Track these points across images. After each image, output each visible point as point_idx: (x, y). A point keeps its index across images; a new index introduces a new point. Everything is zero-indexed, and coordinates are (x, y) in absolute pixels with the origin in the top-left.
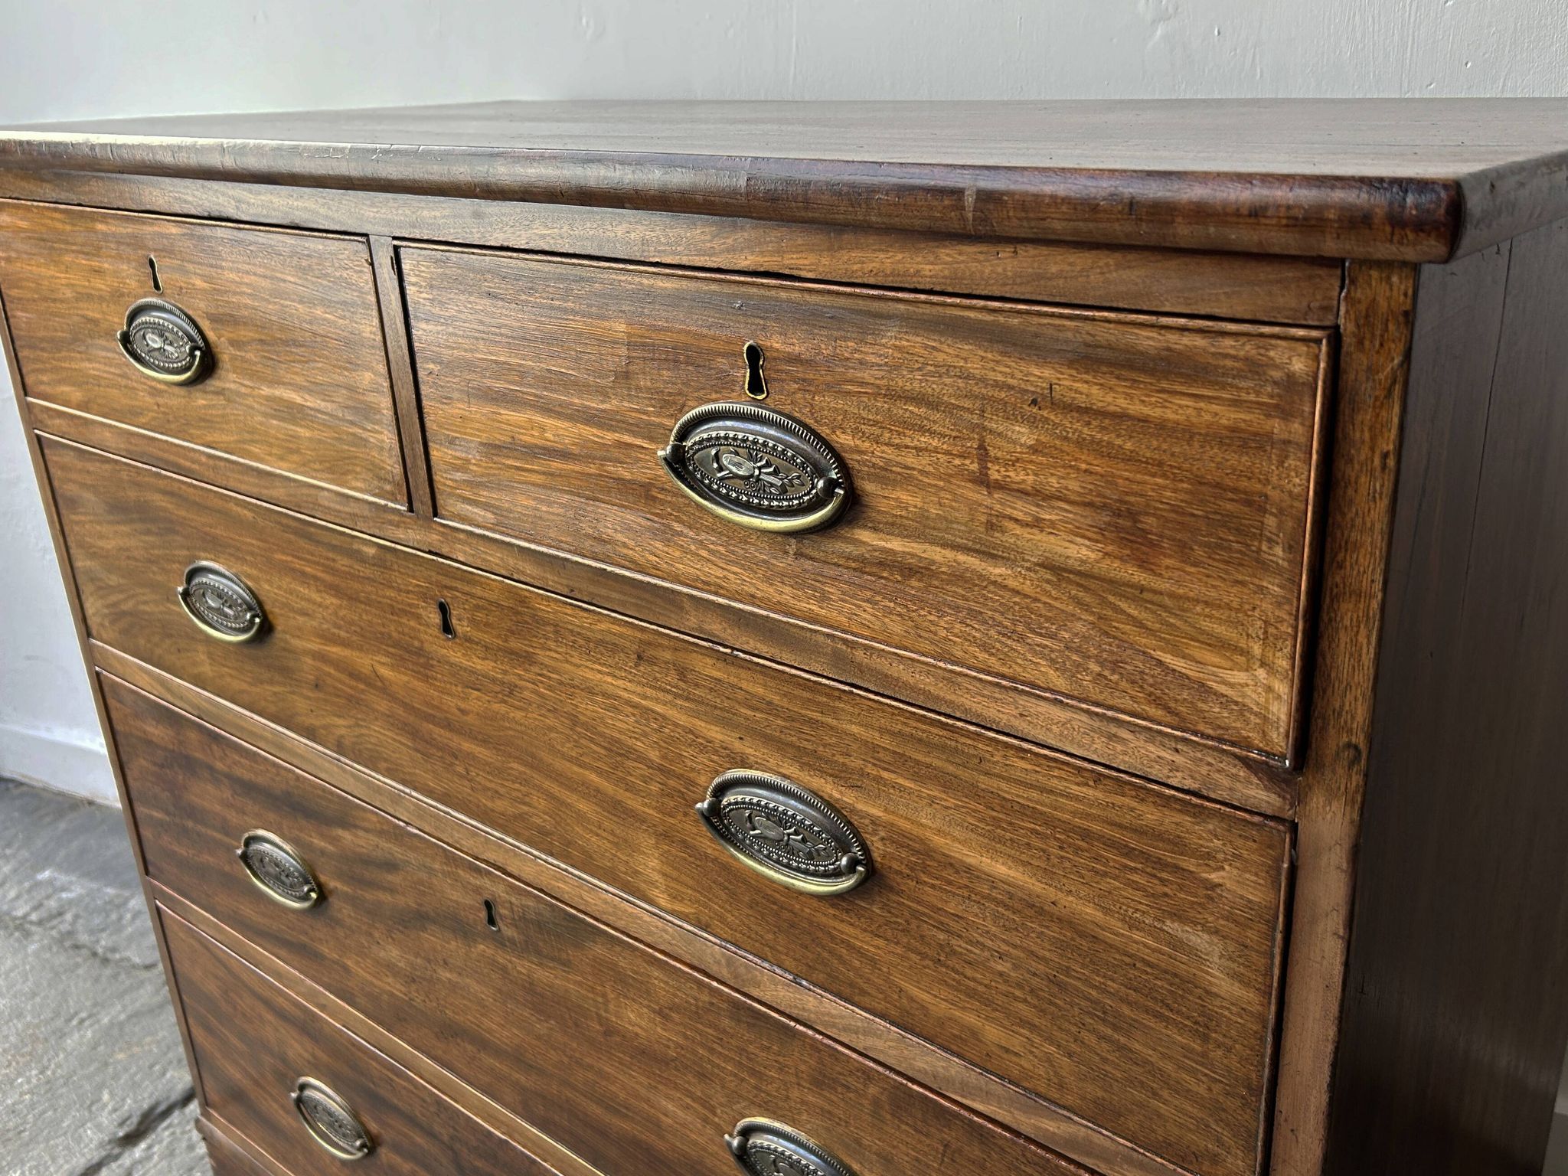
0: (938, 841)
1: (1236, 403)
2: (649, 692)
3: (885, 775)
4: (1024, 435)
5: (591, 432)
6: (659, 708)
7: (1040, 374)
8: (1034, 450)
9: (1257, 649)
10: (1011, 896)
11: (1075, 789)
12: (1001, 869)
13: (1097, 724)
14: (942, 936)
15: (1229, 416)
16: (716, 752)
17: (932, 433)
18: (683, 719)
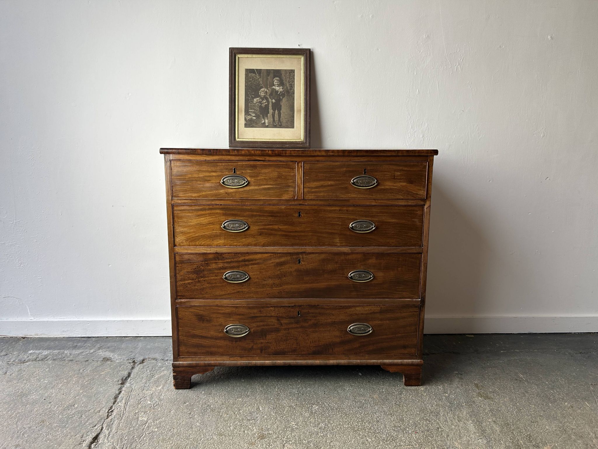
0: (385, 220)
1: (420, 168)
2: (341, 215)
3: (378, 214)
4: (399, 173)
5: (338, 182)
6: (342, 216)
7: (401, 168)
8: (400, 175)
9: (422, 189)
10: (394, 223)
11: (403, 208)
12: (393, 221)
13: (406, 201)
14: (385, 232)
15: (419, 169)
16: (352, 220)
17: (388, 175)
18: (346, 217)
